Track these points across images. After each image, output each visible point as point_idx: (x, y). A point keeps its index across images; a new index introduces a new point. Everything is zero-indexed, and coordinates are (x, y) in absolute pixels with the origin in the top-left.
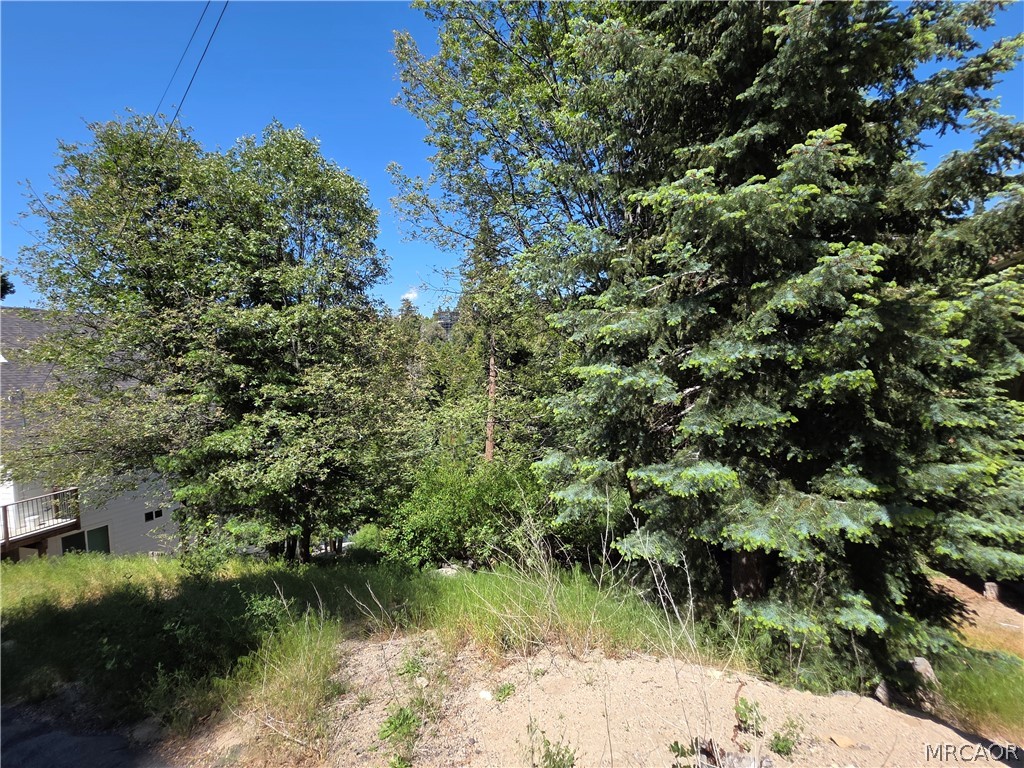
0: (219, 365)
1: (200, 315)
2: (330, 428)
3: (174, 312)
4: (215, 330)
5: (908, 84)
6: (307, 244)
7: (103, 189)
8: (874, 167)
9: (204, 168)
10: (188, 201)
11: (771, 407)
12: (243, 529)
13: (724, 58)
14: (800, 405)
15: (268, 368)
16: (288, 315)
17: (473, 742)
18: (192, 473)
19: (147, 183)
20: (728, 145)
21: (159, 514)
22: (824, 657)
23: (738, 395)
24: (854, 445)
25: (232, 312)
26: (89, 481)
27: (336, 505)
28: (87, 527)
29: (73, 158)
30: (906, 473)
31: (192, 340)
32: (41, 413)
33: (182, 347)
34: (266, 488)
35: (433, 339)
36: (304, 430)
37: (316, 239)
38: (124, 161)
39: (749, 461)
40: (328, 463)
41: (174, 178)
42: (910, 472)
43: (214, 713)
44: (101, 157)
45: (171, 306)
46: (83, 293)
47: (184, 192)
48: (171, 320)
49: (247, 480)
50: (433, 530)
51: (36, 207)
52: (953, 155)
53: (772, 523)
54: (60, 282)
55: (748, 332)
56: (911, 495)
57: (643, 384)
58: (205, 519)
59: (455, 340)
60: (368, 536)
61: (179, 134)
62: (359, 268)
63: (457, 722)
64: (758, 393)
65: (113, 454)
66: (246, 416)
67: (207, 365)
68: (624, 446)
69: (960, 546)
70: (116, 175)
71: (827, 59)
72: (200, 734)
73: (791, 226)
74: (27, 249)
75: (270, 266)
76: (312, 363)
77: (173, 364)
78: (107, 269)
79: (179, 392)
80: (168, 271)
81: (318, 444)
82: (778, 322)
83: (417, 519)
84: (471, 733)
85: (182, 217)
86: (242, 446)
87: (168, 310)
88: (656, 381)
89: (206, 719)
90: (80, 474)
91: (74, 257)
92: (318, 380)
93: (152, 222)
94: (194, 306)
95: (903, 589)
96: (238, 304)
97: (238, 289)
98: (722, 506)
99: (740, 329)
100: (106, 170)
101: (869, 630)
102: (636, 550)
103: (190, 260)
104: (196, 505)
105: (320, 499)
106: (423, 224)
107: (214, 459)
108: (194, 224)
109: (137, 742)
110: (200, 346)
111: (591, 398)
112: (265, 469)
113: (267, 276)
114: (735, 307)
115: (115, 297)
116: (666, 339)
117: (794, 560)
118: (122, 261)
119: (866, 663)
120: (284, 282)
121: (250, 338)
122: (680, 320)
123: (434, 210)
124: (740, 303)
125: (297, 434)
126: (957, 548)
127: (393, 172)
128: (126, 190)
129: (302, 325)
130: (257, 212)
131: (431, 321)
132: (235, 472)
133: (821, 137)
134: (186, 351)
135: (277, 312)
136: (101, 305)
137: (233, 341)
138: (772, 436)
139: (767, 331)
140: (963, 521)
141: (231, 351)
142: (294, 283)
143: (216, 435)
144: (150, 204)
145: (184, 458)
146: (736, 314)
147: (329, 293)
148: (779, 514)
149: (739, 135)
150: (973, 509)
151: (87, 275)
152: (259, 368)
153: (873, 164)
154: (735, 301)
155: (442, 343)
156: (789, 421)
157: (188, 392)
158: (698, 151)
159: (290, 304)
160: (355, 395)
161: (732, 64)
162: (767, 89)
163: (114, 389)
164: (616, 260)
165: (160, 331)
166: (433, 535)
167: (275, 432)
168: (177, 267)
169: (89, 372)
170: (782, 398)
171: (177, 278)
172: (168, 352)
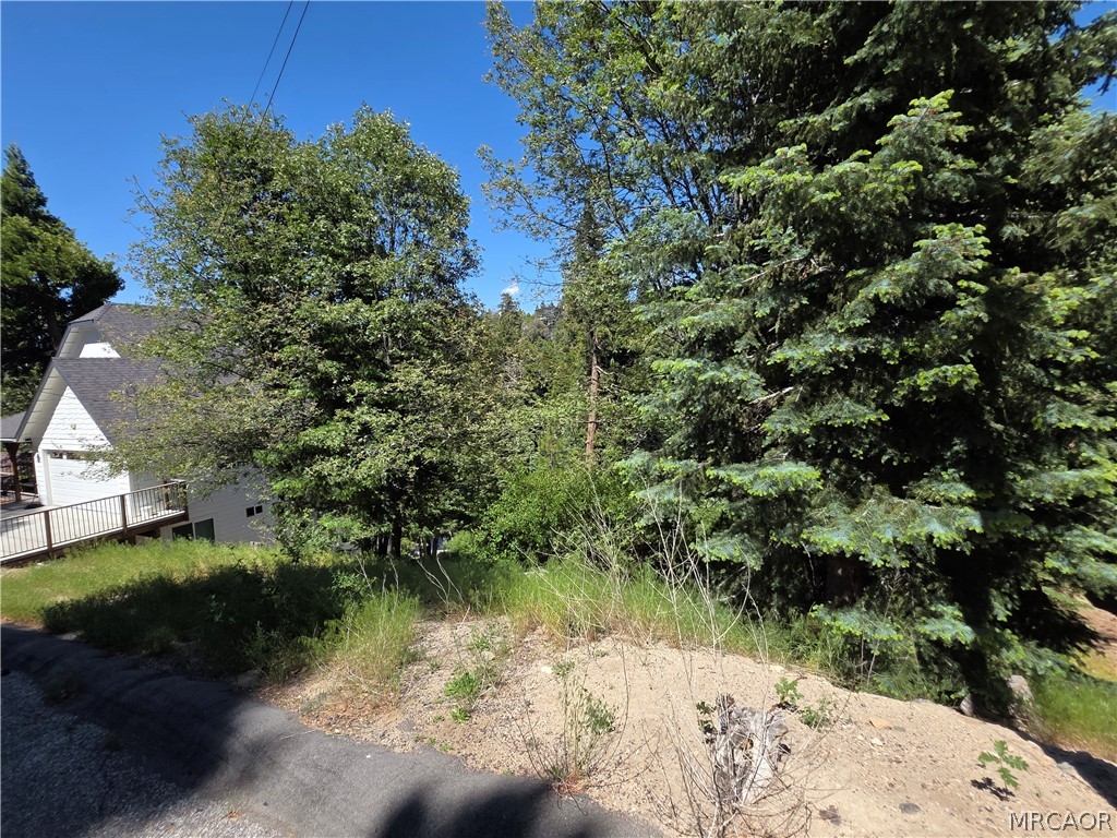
0: (313, 361)
1: (294, 310)
2: (420, 426)
3: (270, 306)
4: (309, 325)
5: (1067, 30)
6: (398, 235)
7: (203, 184)
8: (1012, 134)
9: (296, 158)
10: (282, 193)
11: (865, 405)
12: (336, 524)
13: (838, 14)
14: (897, 404)
15: (360, 364)
16: (378, 309)
17: (529, 704)
18: (289, 468)
19: (243, 176)
20: (834, 117)
21: (259, 510)
22: (910, 668)
23: (830, 392)
24: (956, 448)
25: (324, 307)
26: (196, 472)
27: (426, 504)
28: (194, 519)
29: (174, 152)
30: (1014, 480)
31: (287, 335)
32: (152, 405)
33: (277, 343)
34: (358, 484)
35: (535, 338)
36: (394, 427)
37: (407, 230)
38: (222, 154)
39: (841, 463)
40: (418, 461)
41: (269, 170)
42: (1018, 478)
43: (304, 669)
44: (200, 149)
45: (268, 301)
46: (187, 288)
47: (277, 184)
48: (268, 314)
49: (340, 475)
50: (521, 533)
51: (143, 203)
52: (1101, 117)
53: (856, 527)
54: (167, 277)
55: (841, 323)
56: (1017, 503)
57: (726, 380)
58: (301, 514)
59: (558, 339)
60: (462, 543)
61: (272, 124)
62: (450, 259)
63: (516, 688)
64: (853, 390)
65: (216, 447)
66: (338, 411)
67: (301, 360)
68: (712, 446)
69: (1074, 561)
70: (214, 169)
71: (948, 12)
72: (292, 684)
73: (901, 206)
74: (137, 246)
75: (361, 259)
76: (402, 358)
77: (270, 360)
78: (208, 264)
79: (276, 386)
80: (265, 265)
81: (408, 442)
82: (873, 312)
83: (506, 521)
84: (528, 697)
85: (276, 210)
86: (335, 442)
87: (264, 305)
88: (740, 376)
89: (298, 672)
90: (188, 465)
91: (178, 252)
92: (408, 376)
93: (247, 216)
94: (289, 300)
95: (1009, 606)
96: (331, 299)
97: (330, 284)
98: (808, 509)
99: (834, 322)
100: (205, 164)
101: (955, 641)
102: (714, 552)
103: (284, 254)
104: (294, 499)
105: (410, 498)
106: (515, 211)
107: (310, 453)
108: (286, 217)
109: (240, 688)
110: (295, 341)
111: (676, 395)
112: (356, 464)
113: (357, 269)
114: (831, 297)
115: (215, 293)
116: (755, 332)
117: (874, 564)
118: (221, 256)
119: (954, 676)
120: (375, 276)
121: (342, 333)
122: (768, 311)
123: (527, 196)
124: (836, 293)
125: (388, 432)
126: (1070, 562)
127: (483, 154)
128: (223, 184)
129: (391, 319)
130: (348, 203)
131: (533, 318)
132: (328, 466)
133: (925, 106)
134: (282, 346)
135: (367, 307)
136: (203, 300)
137: (328, 337)
138: (868, 437)
139: (858, 322)
140: (1085, 536)
141: (324, 346)
142: (383, 276)
143: (310, 430)
144: (246, 197)
145: (280, 452)
146: (831, 304)
147: (419, 287)
148: (866, 518)
149: (848, 104)
150: (1100, 523)
151: (189, 271)
152: (352, 365)
153: (1011, 130)
154: (831, 290)
155: (544, 342)
156: (880, 420)
157: (284, 386)
158: (807, 123)
159: (381, 298)
160: (445, 393)
161: (846, 21)
162: (880, 50)
163: (216, 384)
164: (710, 247)
165: (258, 326)
166: (521, 537)
167: (366, 429)
168: (272, 261)
169: (194, 367)
170: (878, 395)
171: (272, 272)
172: (265, 347)
